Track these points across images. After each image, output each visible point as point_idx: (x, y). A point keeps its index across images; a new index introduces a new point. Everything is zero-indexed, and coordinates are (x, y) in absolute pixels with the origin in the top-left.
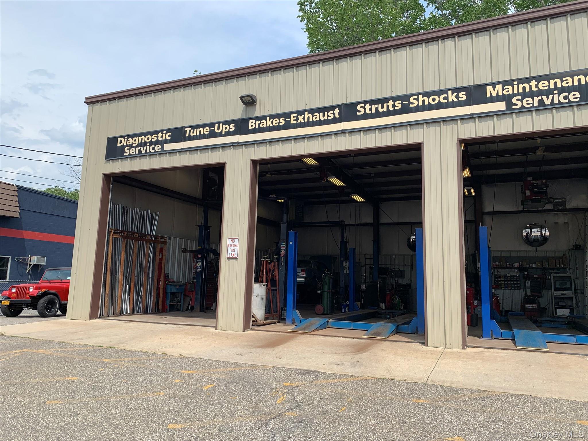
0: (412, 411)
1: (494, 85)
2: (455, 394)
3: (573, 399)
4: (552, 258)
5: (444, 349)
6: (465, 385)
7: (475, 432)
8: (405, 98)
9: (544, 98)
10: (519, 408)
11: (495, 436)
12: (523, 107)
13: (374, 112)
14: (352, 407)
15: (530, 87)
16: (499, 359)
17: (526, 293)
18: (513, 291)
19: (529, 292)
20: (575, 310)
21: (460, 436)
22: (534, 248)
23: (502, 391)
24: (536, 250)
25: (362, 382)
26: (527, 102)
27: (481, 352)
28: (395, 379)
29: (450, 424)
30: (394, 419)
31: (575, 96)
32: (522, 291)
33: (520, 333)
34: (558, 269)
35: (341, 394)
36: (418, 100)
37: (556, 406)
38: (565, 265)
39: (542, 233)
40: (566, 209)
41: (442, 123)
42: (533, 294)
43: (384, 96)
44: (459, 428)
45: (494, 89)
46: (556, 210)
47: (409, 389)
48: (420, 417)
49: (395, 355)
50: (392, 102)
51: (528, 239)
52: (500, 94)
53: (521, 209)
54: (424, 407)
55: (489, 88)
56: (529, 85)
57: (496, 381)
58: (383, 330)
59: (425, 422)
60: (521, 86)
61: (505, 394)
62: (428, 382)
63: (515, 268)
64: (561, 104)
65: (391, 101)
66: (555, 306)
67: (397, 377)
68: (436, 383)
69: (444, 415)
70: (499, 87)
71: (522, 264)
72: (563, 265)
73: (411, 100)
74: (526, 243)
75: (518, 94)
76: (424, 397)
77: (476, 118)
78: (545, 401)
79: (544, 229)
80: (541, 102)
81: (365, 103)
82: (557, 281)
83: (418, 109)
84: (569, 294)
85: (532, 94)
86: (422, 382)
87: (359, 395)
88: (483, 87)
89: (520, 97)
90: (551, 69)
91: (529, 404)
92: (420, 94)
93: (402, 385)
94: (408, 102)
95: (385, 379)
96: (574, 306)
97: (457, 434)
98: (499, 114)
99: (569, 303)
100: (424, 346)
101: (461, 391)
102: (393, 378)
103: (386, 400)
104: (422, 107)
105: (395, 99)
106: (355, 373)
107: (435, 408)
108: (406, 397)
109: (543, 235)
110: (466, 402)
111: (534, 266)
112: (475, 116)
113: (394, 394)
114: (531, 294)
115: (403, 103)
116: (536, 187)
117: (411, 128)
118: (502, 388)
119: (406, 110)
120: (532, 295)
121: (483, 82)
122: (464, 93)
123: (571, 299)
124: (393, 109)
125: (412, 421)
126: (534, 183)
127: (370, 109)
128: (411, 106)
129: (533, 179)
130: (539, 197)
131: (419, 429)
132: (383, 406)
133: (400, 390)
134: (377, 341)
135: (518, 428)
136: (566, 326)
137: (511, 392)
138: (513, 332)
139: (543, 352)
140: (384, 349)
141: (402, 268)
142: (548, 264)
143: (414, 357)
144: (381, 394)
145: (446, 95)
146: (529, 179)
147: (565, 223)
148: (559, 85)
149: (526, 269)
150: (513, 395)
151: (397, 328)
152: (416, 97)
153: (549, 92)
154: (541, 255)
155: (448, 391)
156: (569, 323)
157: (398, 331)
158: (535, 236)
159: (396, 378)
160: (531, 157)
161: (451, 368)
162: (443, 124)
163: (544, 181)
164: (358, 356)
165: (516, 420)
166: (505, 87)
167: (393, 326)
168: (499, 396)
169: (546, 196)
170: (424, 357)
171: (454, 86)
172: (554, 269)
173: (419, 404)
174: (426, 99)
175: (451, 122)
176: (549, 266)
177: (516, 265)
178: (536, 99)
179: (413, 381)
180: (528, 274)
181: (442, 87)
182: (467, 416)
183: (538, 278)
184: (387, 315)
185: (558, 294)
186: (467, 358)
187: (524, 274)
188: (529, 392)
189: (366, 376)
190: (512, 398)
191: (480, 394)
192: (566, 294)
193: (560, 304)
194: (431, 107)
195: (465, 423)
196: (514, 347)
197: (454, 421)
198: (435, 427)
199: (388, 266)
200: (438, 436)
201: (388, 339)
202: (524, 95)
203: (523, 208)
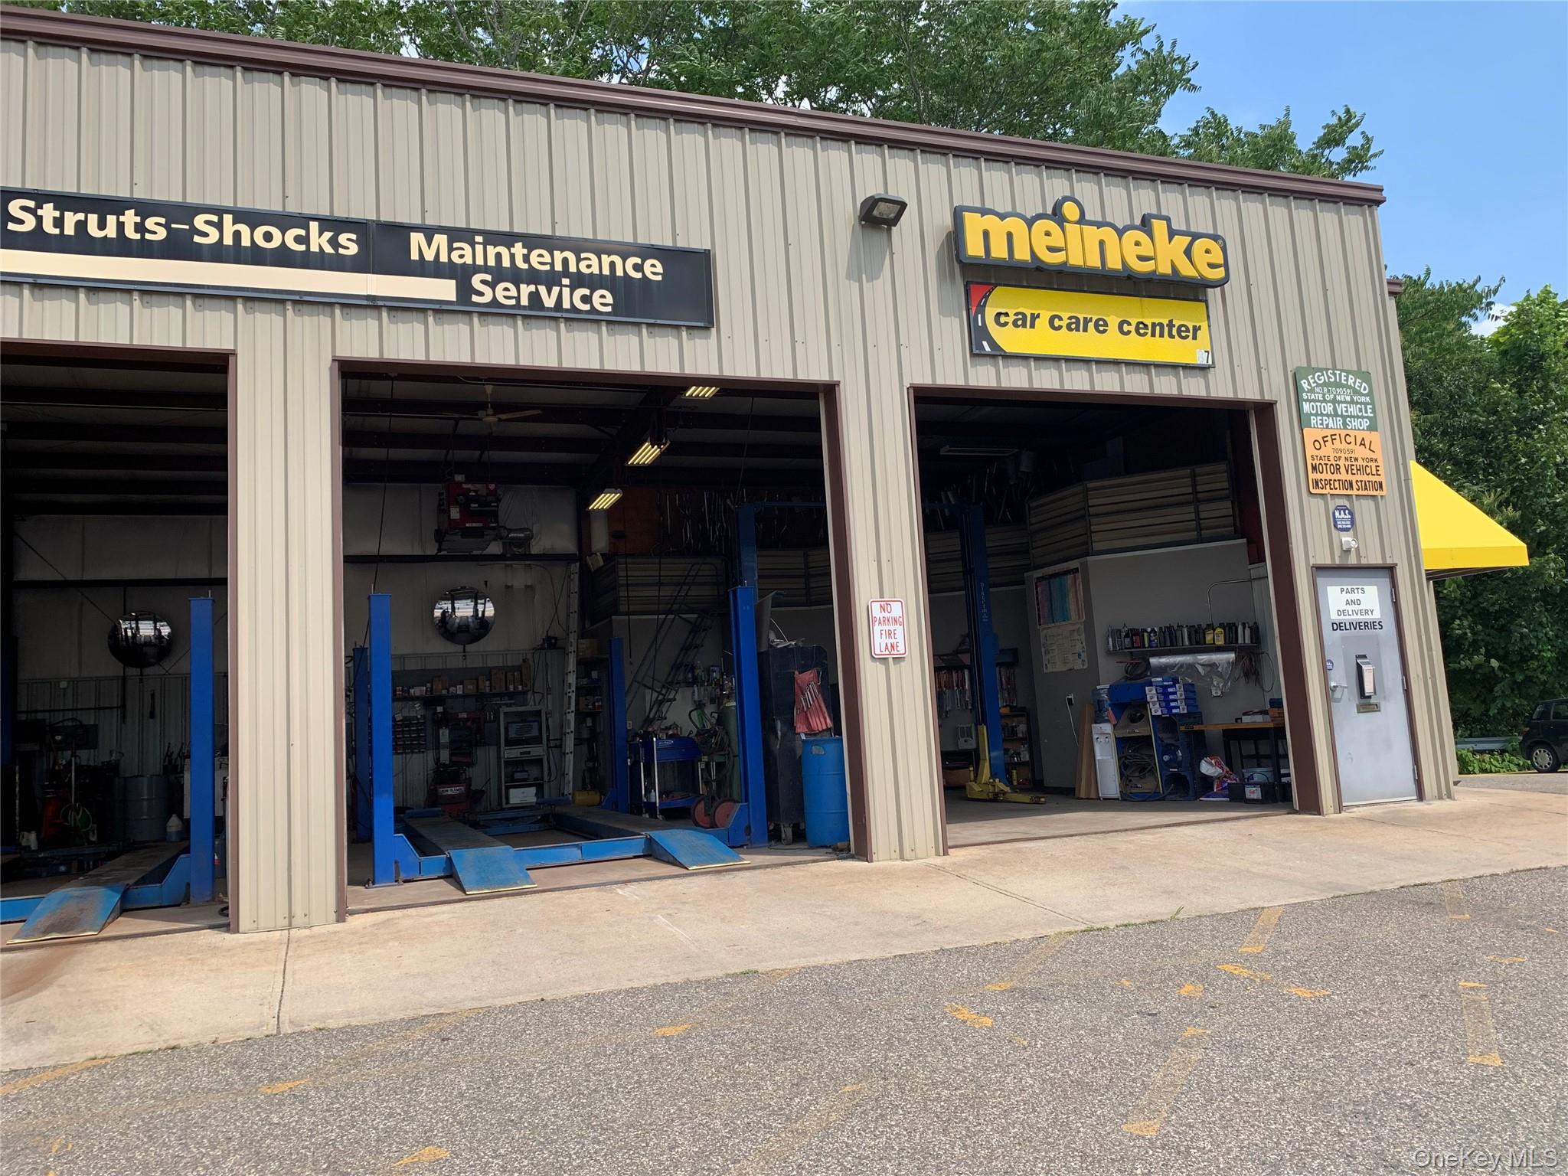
0: (276, 1120)
1: (429, 233)
2: (370, 1042)
3: (628, 985)
4: (498, 668)
5: (286, 931)
6: (385, 1014)
7: (460, 1123)
8: (180, 213)
9: (542, 289)
10: (530, 1034)
11: (509, 1117)
12: (495, 302)
13: (72, 233)
14: (76, 1164)
15: (512, 257)
16: (437, 929)
17: (438, 759)
18: (408, 756)
19: (445, 756)
20: (546, 787)
21: (429, 1145)
22: (460, 648)
23: (476, 1005)
24: (464, 652)
25: (76, 1081)
26: (504, 292)
27: (388, 920)
28: (182, 1045)
29: (391, 1123)
30: (232, 1159)
31: (602, 299)
32: (430, 756)
33: (466, 859)
34: (511, 695)
35: (18, 1137)
36: (219, 226)
37: (603, 1010)
38: (526, 686)
39: (476, 610)
40: (530, 554)
41: (289, 306)
42: (454, 759)
43: (106, 191)
44: (418, 1126)
45: (429, 244)
46: (508, 555)
47: (236, 1063)
48: (304, 1131)
49: (148, 976)
50: (136, 215)
51: (447, 628)
52: (444, 258)
53: (431, 550)
54: (304, 1100)
55: (417, 239)
56: (510, 250)
57: (454, 986)
58: (82, 910)
59: (325, 1138)
60: (492, 251)
61: (488, 1010)
62: (283, 1031)
63: (414, 699)
64: (575, 313)
65: (133, 211)
66: (506, 782)
67: (184, 1037)
68: (306, 1028)
69: (365, 1103)
70: (441, 240)
71: (432, 688)
72: (521, 684)
73: (199, 221)
74: (442, 635)
75: (485, 269)
76: (291, 1074)
77: (383, 309)
78: (577, 1005)
79: (483, 601)
80: (535, 297)
81: (41, 198)
82: (512, 723)
83: (218, 254)
84: (536, 751)
85: (516, 277)
86: (267, 1033)
87: (82, 1121)
88: (402, 231)
89: (488, 278)
90: (556, 226)
91: (547, 1020)
92: (228, 212)
93: (212, 1058)
94: (187, 227)
95: (150, 1052)
96: (546, 778)
97: (419, 1142)
98: (440, 309)
99: (534, 772)
100: (227, 936)
101: (382, 1030)
102: (173, 1043)
103: (182, 1111)
104: (232, 249)
105: (145, 209)
106: (39, 1059)
107: (333, 1094)
108: (239, 1086)
109: (480, 615)
110: (406, 1054)
111: (460, 692)
112: (380, 303)
113: (197, 1087)
114: (450, 760)
115: (173, 226)
116: (475, 499)
117: (197, 306)
118: (473, 999)
119: (179, 247)
120: (453, 763)
121: (402, 218)
122: (354, 237)
123: (539, 762)
124: (138, 236)
125: (286, 1147)
126: (469, 490)
127: (59, 223)
128: (197, 239)
129: (468, 480)
130: (481, 525)
131: (315, 1162)
132: (179, 1132)
133: (210, 1072)
134: (70, 948)
135: (549, 1083)
136: (537, 826)
137: (499, 1002)
138: (450, 859)
139: (525, 893)
140: (103, 965)
141: (88, 719)
142: (491, 686)
143: (211, 970)
144: (155, 1098)
145: (302, 232)
146: (459, 478)
147: (527, 587)
148: (573, 268)
149: (440, 700)
150: (506, 1009)
151: (124, 897)
152: (215, 218)
153: (551, 279)
154: (471, 663)
155: (349, 1040)
156: (545, 818)
157: (126, 907)
158: (461, 617)
159: (184, 1043)
160: (466, 427)
161: (328, 978)
162: (294, 311)
163: (492, 486)
164: (25, 1006)
165: (537, 1065)
166: (456, 245)
167: (110, 892)
168: (476, 1020)
169: (497, 522)
170: (241, 964)
171: (324, 212)
172: (500, 695)
173: (286, 1095)
174: (244, 229)
175: (315, 308)
176: (491, 690)
177: (416, 691)
178: (526, 290)
179: (240, 1036)
180: (445, 711)
181: (292, 208)
182: (425, 1089)
183: (467, 720)
184: (61, 864)
185: (513, 753)
186: (361, 944)
187: (435, 713)
188: (535, 994)
189: (80, 1058)
190: (505, 1016)
191: (429, 1025)
192: (529, 753)
193: (518, 776)
194: (256, 256)
195: (428, 1109)
196: (460, 895)
197: (399, 1111)
198: (357, 1142)
199: (40, 716)
200: (375, 1164)
201: (103, 934)
202: (499, 275)
203: (440, 550)
